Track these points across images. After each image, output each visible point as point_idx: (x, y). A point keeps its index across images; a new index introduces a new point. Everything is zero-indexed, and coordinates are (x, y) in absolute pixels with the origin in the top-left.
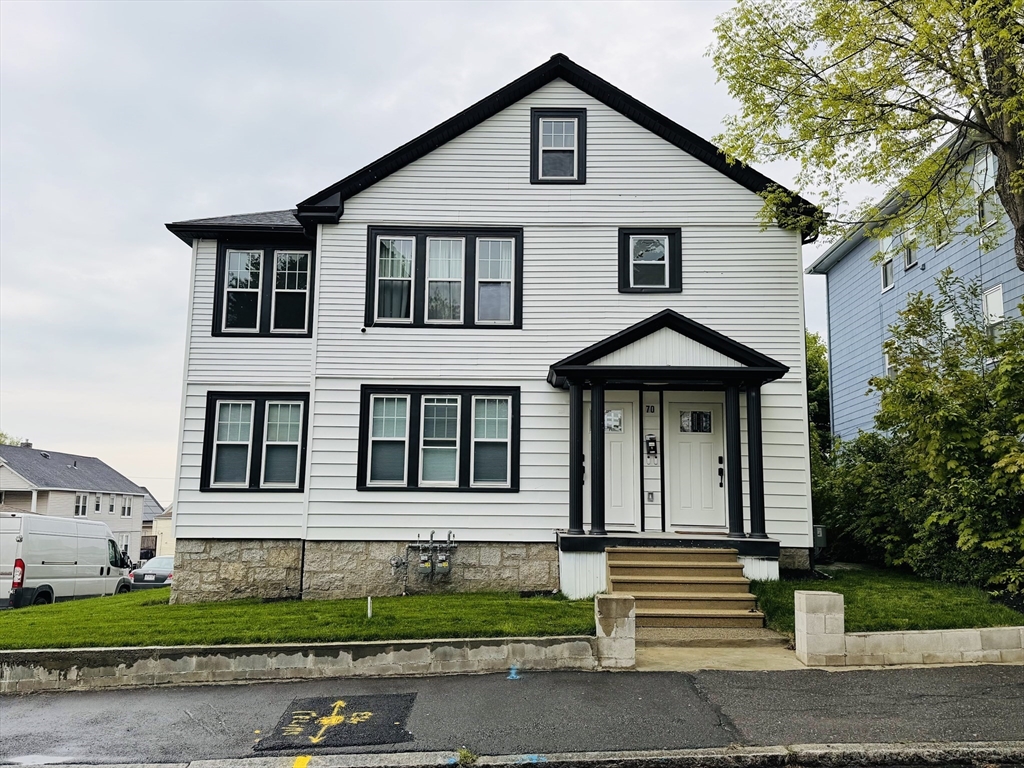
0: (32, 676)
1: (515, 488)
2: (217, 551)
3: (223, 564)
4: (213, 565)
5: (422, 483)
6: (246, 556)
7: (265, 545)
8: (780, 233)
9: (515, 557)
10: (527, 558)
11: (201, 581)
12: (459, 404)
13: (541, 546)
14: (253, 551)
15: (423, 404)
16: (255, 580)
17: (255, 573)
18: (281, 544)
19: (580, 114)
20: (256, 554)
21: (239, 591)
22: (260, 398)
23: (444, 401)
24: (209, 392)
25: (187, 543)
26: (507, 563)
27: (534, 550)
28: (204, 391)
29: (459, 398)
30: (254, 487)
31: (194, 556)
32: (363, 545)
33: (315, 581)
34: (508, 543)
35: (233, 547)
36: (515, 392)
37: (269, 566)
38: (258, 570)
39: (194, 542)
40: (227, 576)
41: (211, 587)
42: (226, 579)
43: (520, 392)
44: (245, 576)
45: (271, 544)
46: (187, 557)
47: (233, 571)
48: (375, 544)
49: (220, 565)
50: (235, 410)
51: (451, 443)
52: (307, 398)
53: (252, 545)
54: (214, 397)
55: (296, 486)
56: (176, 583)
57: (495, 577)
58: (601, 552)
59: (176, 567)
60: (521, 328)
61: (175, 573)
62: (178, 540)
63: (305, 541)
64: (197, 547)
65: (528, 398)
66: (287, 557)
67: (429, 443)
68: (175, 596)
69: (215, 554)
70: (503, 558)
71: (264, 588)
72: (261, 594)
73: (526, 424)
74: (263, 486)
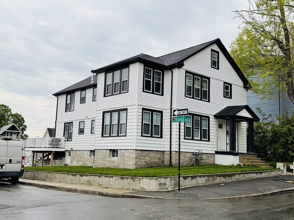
0: (221, 179)
1: (209, 141)
3: (146, 157)
4: (143, 157)
5: (195, 138)
6: (150, 155)
8: (243, 89)
9: (208, 157)
10: (210, 157)
11: (141, 162)
12: (200, 119)
13: (212, 154)
14: (152, 154)
15: (194, 118)
16: (152, 162)
17: (152, 160)
18: (157, 152)
19: (218, 53)
20: (152, 155)
21: (149, 165)
22: (153, 111)
23: (197, 118)
24: (142, 108)
26: (207, 158)
27: (212, 155)
28: (141, 107)
29: (200, 118)
30: (152, 136)
31: (139, 155)
33: (177, 162)
34: (207, 153)
35: (147, 152)
36: (208, 117)
37: (155, 158)
38: (153, 159)
39: (139, 151)
41: (143, 163)
42: (146, 161)
43: (209, 118)
44: (150, 161)
45: (155, 152)
47: (147, 159)
48: (186, 153)
49: (145, 157)
50: (147, 114)
51: (199, 129)
52: (161, 112)
53: (151, 152)
54: (143, 109)
55: (159, 136)
56: (136, 162)
57: (206, 161)
58: (238, 155)
59: (135, 158)
60: (210, 102)
61: (135, 160)
62: (136, 150)
63: (175, 151)
64: (140, 152)
65: (211, 119)
66: (158, 156)
67: (195, 128)
68: (136, 166)
69: (144, 154)
70: (207, 157)
71: (154, 164)
72: (153, 165)
73: (211, 125)
74: (154, 136)
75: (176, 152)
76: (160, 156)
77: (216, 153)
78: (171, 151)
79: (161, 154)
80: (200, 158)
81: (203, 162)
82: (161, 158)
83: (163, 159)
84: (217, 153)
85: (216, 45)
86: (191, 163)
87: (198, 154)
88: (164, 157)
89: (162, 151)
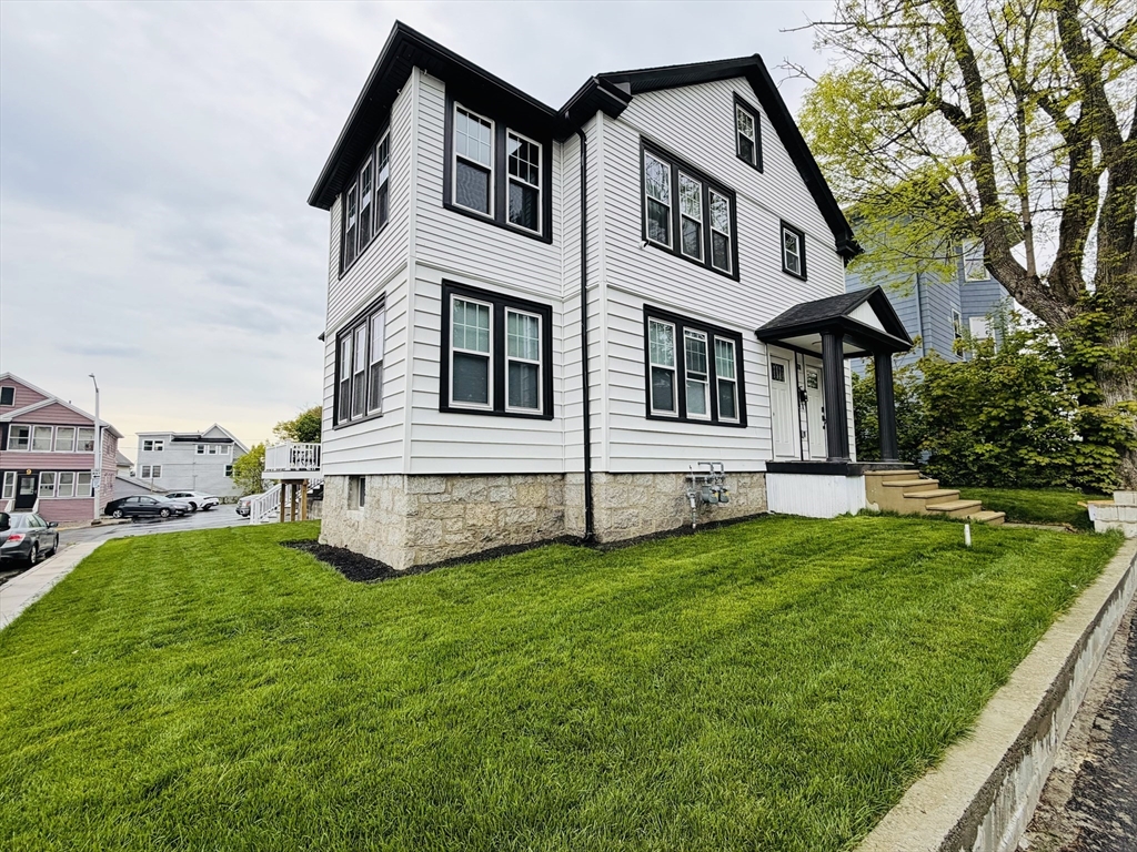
1: (743, 424)
2: (461, 490)
3: (469, 506)
4: (457, 509)
5: (690, 415)
6: (494, 496)
7: (514, 481)
9: (745, 485)
10: (751, 486)
11: (445, 531)
12: (706, 340)
14: (503, 489)
15: (685, 336)
16: (506, 524)
17: (507, 515)
18: (530, 479)
19: (756, 115)
20: (504, 492)
21: (489, 539)
22: (501, 301)
23: (695, 335)
24: (444, 280)
25: (422, 480)
26: (741, 491)
27: (754, 478)
28: (438, 277)
29: (706, 335)
30: (499, 411)
31: (433, 498)
32: (650, 477)
33: (616, 519)
34: (740, 473)
35: (480, 484)
36: (738, 337)
37: (519, 505)
38: (509, 512)
39: (432, 479)
40: (475, 522)
41: (457, 538)
42: (474, 525)
43: (741, 338)
44: (496, 521)
45: (520, 480)
46: (424, 499)
47: (481, 515)
48: (659, 476)
49: (464, 509)
50: (470, 311)
51: (704, 378)
52: (546, 311)
53: (500, 481)
54: (449, 287)
55: (540, 411)
56: (412, 536)
57: (735, 503)
58: (860, 475)
59: (410, 515)
60: (738, 281)
61: (409, 523)
62: (409, 476)
63: (607, 473)
64: (437, 486)
65: (746, 345)
66: (536, 494)
67: (690, 375)
68: (412, 555)
69: (457, 494)
70: (739, 487)
71: (517, 532)
72: (514, 540)
73: (747, 367)
74: (508, 409)
75: (610, 477)
76: (546, 497)
77: (768, 471)
78: (588, 474)
79: (550, 488)
80: (717, 495)
81: (727, 509)
82: (551, 502)
83: (561, 508)
84: (774, 468)
85: (747, 84)
86: (681, 519)
87: (706, 477)
88: (563, 497)
89: (552, 474)
